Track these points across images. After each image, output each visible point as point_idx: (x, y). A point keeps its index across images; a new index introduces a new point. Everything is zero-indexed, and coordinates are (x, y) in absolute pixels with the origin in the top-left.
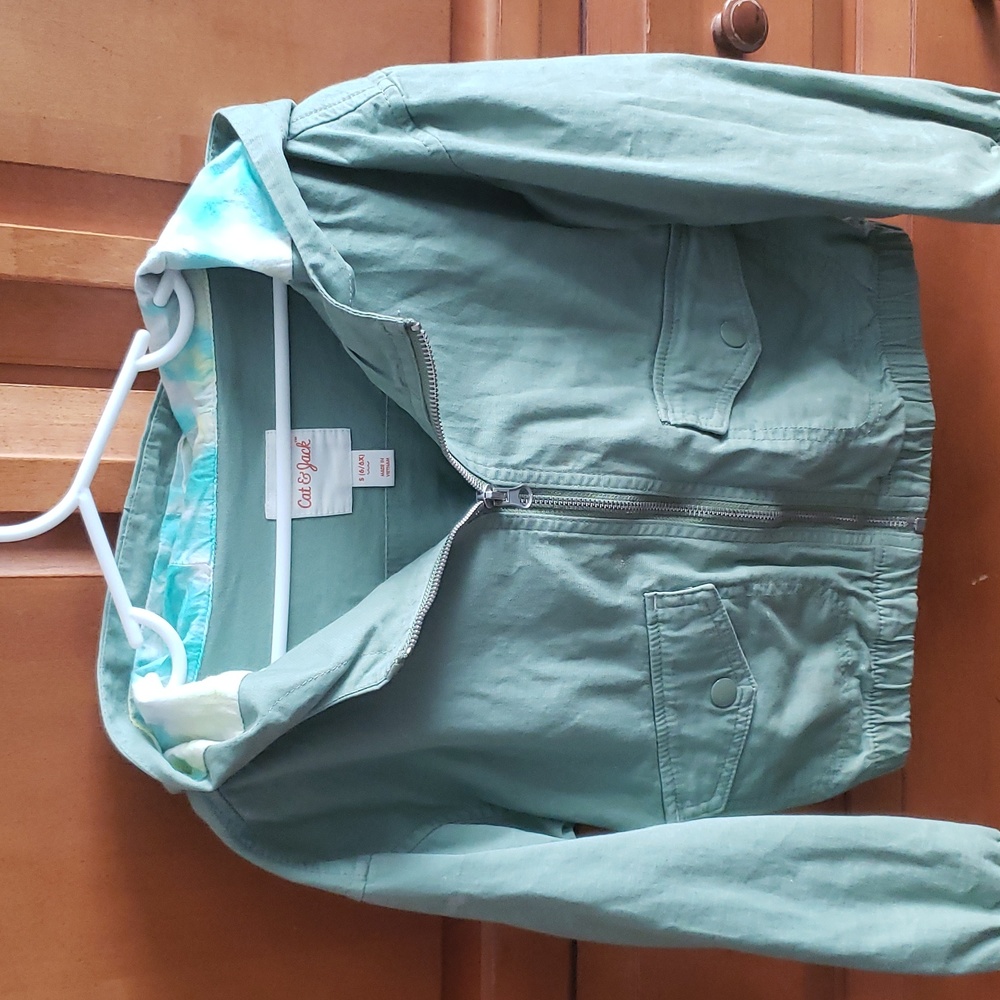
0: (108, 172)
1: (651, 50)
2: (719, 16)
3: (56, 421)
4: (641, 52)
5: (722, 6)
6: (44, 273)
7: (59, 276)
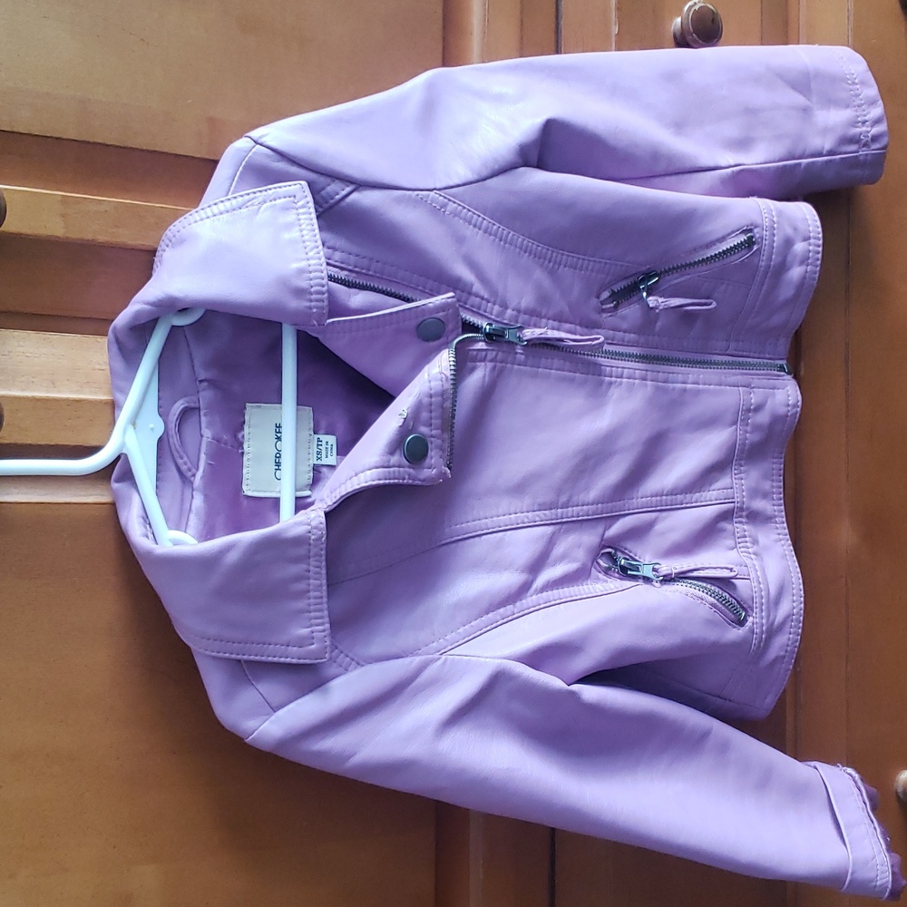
0: (144, 148)
1: (618, 49)
2: (679, 20)
3: (98, 367)
4: (610, 50)
5: (682, 10)
6: (88, 235)
7: (101, 238)
